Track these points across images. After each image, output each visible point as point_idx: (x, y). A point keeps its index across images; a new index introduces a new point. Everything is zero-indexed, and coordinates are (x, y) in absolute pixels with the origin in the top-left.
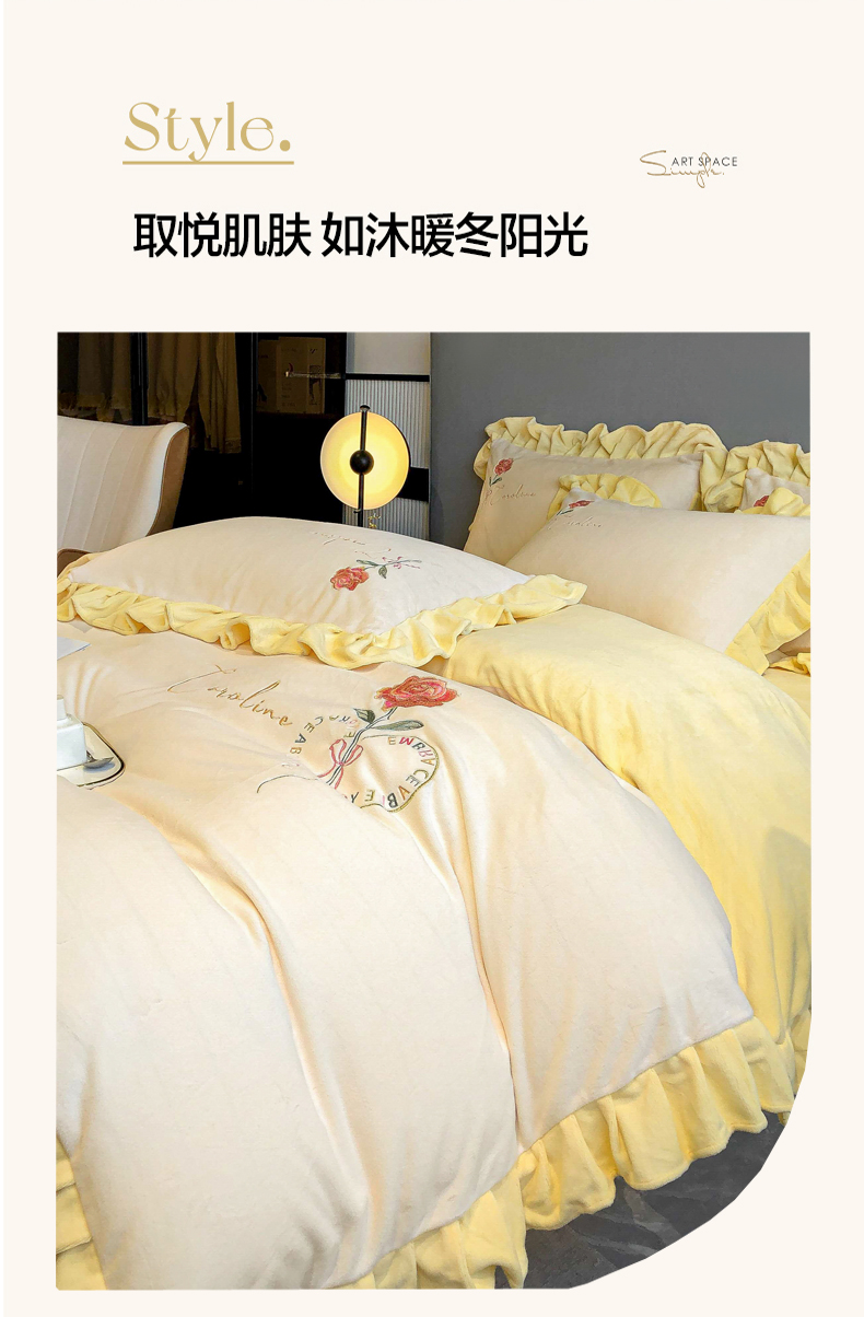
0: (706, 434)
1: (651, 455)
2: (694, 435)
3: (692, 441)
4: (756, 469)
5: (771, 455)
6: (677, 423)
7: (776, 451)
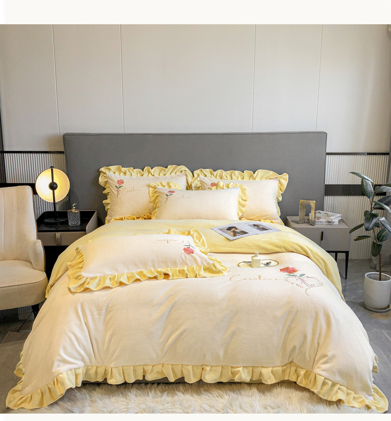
0: (183, 168)
1: (168, 174)
2: (180, 169)
3: (181, 170)
4: (202, 176)
5: (205, 173)
6: (174, 166)
7: (206, 171)
